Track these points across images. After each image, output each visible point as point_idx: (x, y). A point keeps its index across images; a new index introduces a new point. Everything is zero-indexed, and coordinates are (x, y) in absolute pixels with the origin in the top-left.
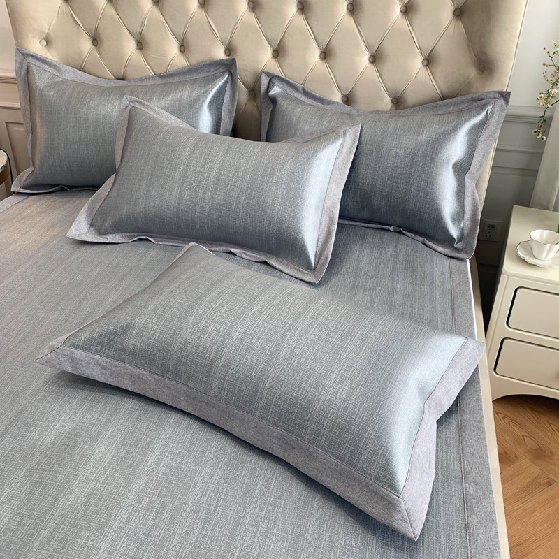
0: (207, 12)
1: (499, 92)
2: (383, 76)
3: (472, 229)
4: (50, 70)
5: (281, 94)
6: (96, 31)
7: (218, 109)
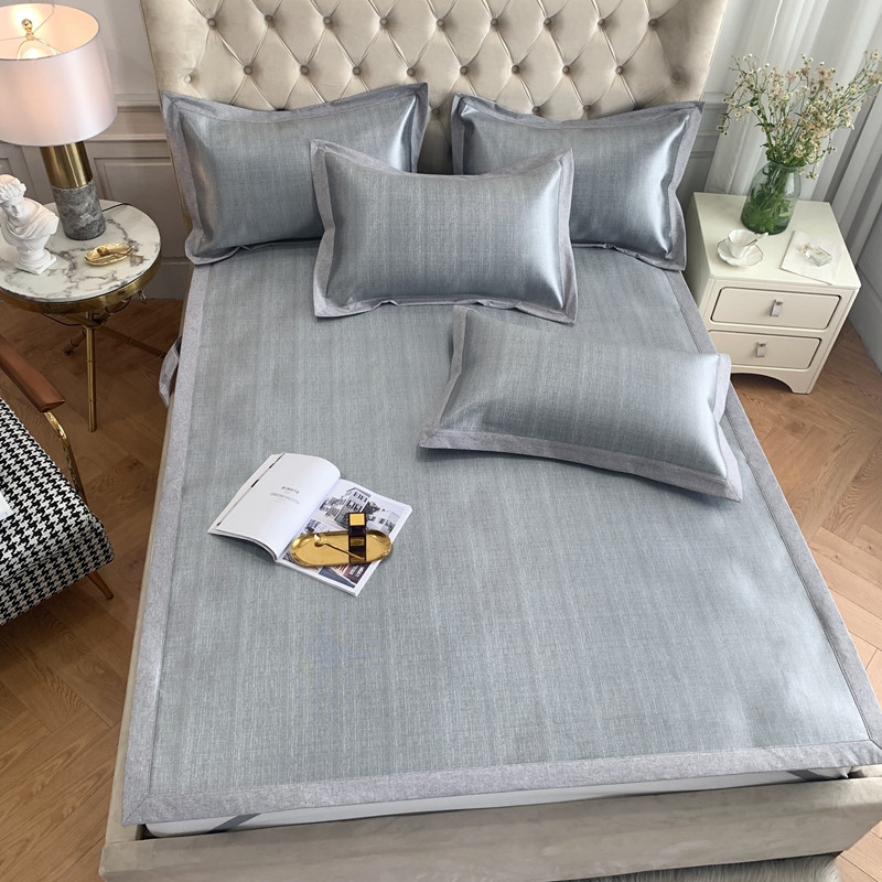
0: (391, 34)
1: (694, 103)
2: (580, 88)
3: (680, 238)
4: (204, 112)
5: (475, 115)
6: (254, 60)
7: (409, 138)
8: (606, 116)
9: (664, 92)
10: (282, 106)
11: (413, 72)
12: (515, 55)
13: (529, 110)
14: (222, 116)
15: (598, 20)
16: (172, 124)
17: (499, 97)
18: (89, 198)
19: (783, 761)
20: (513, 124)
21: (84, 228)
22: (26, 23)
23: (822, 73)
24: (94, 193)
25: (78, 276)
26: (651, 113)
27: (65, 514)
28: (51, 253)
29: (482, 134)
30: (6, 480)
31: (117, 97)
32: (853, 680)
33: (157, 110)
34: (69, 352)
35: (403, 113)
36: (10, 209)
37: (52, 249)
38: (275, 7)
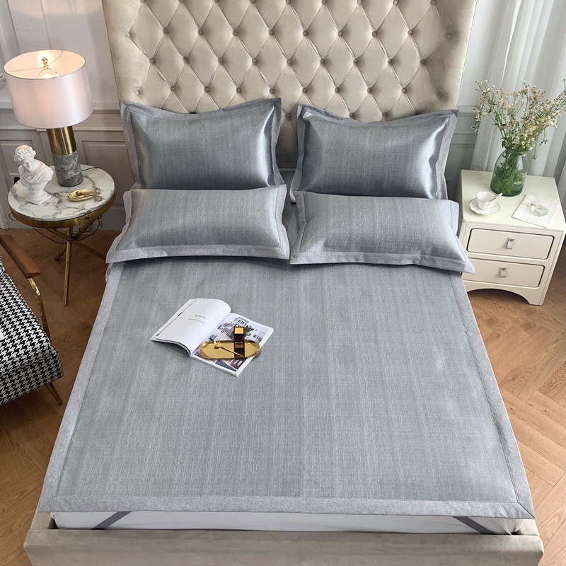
0: (259, 68)
1: (452, 110)
2: (379, 102)
4: (145, 113)
5: (312, 118)
6: (176, 83)
7: (270, 131)
8: (396, 119)
9: (433, 104)
10: (193, 111)
11: (273, 91)
12: (335, 81)
13: (347, 115)
14: (156, 116)
15: (387, 60)
16: (125, 119)
17: (326, 107)
18: (73, 161)
19: (456, 510)
20: (336, 124)
21: (68, 180)
22: (44, 60)
23: (535, 93)
24: (77, 159)
25: (63, 206)
26: (424, 116)
27: (34, 341)
28: (49, 193)
29: (316, 129)
30: (3, 320)
31: (94, 105)
32: (512, 466)
33: (118, 112)
34: (58, 260)
35: (266, 116)
36: (25, 165)
37: (50, 192)
38: (190, 51)
